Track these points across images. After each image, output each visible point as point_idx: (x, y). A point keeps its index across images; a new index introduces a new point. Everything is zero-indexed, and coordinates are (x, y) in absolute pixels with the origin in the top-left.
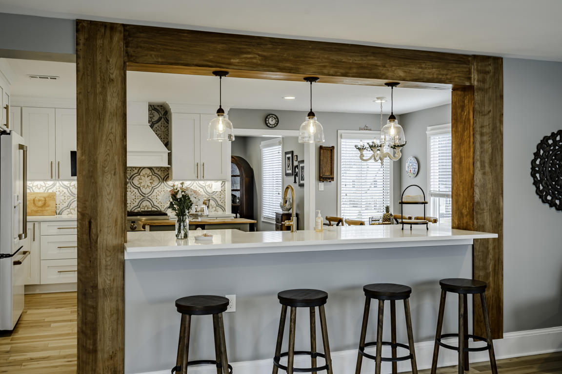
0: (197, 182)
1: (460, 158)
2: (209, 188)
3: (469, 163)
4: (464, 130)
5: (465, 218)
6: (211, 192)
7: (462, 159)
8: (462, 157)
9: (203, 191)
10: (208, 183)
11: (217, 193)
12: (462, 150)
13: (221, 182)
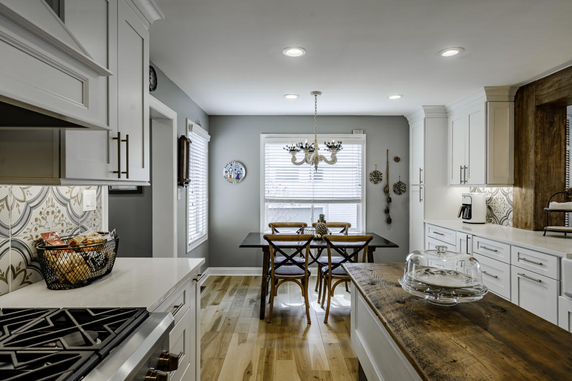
0: (54, 187)
1: (548, 168)
2: (77, 203)
3: (560, 173)
4: (553, 144)
5: (553, 220)
6: (80, 214)
7: (551, 169)
8: (550, 167)
9: (66, 215)
10: (77, 189)
11: (90, 216)
12: (550, 161)
13: (96, 187)
